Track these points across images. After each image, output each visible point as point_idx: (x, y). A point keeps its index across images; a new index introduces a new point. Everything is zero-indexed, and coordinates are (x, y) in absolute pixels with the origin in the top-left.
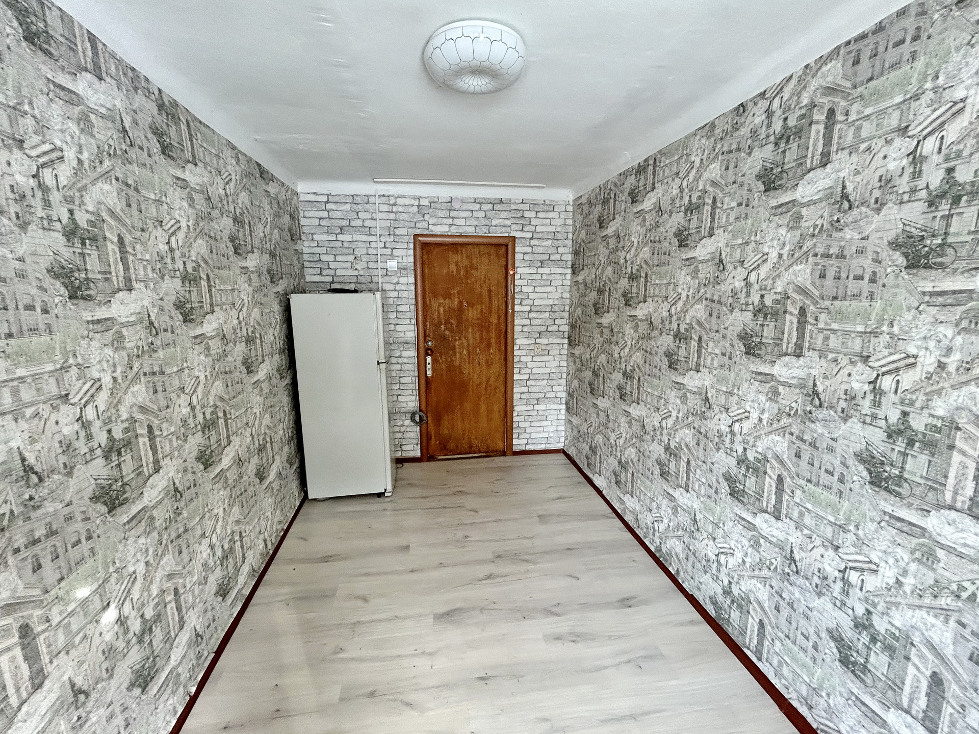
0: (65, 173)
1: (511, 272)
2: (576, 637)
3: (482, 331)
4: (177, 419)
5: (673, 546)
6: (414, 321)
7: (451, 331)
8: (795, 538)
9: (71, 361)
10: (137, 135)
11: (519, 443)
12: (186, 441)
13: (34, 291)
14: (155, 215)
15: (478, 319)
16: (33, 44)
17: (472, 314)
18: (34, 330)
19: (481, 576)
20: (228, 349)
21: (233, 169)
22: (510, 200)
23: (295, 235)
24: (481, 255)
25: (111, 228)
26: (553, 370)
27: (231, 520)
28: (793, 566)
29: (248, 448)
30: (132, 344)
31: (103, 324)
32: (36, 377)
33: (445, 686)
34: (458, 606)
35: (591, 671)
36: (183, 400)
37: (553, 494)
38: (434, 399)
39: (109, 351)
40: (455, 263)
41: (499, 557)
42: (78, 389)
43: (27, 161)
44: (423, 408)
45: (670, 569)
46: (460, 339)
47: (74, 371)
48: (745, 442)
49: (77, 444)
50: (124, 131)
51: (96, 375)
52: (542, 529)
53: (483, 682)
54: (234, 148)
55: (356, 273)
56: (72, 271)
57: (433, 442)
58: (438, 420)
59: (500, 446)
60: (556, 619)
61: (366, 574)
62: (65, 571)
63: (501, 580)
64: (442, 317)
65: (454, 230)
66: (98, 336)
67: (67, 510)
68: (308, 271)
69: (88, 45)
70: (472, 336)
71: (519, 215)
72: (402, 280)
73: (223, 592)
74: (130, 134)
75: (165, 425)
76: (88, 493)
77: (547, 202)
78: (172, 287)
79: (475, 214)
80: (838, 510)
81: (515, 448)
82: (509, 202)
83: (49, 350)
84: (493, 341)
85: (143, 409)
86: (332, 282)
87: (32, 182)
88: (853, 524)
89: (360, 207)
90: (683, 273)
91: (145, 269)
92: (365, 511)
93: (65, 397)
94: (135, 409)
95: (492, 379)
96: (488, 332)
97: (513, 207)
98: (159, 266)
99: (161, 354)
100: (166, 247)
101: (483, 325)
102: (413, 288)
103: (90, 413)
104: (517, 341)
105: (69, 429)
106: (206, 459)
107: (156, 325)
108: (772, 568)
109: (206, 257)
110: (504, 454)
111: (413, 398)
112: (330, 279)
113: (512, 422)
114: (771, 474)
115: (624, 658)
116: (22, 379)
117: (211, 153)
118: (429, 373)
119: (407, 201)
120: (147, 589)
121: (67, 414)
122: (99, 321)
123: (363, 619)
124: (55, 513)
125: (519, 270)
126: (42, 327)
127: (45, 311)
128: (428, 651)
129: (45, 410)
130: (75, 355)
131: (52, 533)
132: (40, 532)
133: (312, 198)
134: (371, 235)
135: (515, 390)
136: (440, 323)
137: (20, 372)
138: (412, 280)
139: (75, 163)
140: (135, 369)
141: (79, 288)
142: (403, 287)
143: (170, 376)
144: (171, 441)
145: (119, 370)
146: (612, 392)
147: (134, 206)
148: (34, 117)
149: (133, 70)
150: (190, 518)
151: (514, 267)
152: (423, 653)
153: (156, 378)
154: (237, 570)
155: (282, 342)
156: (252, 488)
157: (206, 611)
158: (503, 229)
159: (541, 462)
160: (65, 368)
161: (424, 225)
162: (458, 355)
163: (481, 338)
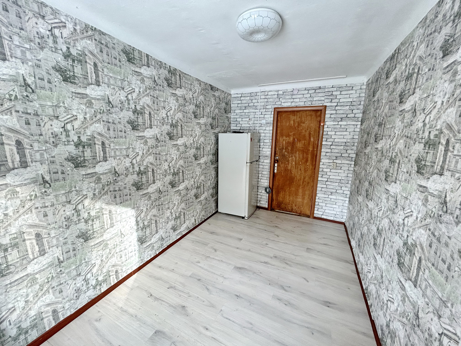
0: (135, 95)
1: (322, 124)
2: (288, 304)
3: (304, 154)
4: (163, 169)
5: (372, 289)
6: (270, 147)
7: (288, 153)
8: (421, 302)
9: (131, 146)
10: (159, 82)
11: (317, 213)
12: (166, 177)
13: (123, 127)
14: (163, 105)
15: (302, 148)
16: (130, 62)
17: (299, 145)
18: (121, 137)
19: (263, 261)
20: (187, 150)
21: (197, 88)
22: (325, 87)
23: (227, 111)
24: (307, 116)
25: (147, 110)
26: (343, 178)
27: (180, 207)
28: (417, 321)
29: (192, 185)
30: (150, 144)
31: (142, 137)
32: (121, 149)
33: (223, 291)
34: (246, 267)
35: (285, 320)
36: (166, 164)
37: (323, 241)
38: (276, 183)
39: (142, 145)
40: (293, 120)
41: (276, 257)
42: (132, 155)
43: (124, 93)
44: (271, 186)
45: (368, 302)
46: (292, 157)
47: (131, 149)
48: (408, 231)
49: (129, 169)
50: (155, 81)
51: (137, 151)
52: (305, 254)
53: (236, 297)
54: (199, 80)
55: (249, 125)
56: (134, 122)
57: (274, 202)
58: (278, 193)
59: (308, 213)
60: (284, 292)
61: (221, 243)
62: (122, 201)
63: (271, 266)
64: (284, 145)
65: (293, 105)
66: (139, 140)
67: (125, 186)
68: (232, 125)
69: (146, 58)
70: (298, 155)
71: (330, 94)
72: (267, 128)
73: (174, 229)
74: (157, 82)
75: (158, 170)
76: (131, 183)
77: (348, 85)
78: (167, 128)
79: (305, 96)
80: (444, 290)
81: (315, 215)
82: (325, 88)
83: (125, 143)
84: (309, 159)
85: (151, 164)
86: (240, 130)
87: (125, 99)
88: (450, 302)
89: (253, 97)
90: (399, 120)
91: (157, 122)
92: (234, 222)
93: (128, 156)
94: (149, 163)
95: (307, 178)
96: (307, 155)
97: (326, 90)
98: (162, 121)
99: (160, 148)
100: (166, 115)
101: (305, 151)
102: (271, 132)
103: (134, 161)
104: (322, 160)
105: (128, 164)
106: (173, 185)
107: (159, 139)
108: (408, 318)
109: (182, 119)
110: (309, 217)
111: (267, 181)
112: (239, 128)
113: (315, 202)
114: (417, 256)
115: (306, 325)
116: (117, 149)
117: (188, 83)
118: (276, 171)
119: (272, 93)
120: (146, 216)
121: (128, 160)
122: (140, 136)
123: (211, 256)
124: (121, 185)
125: (327, 123)
126: (124, 136)
127: (125, 132)
128: (225, 276)
129: (122, 158)
130: (132, 145)
131: (120, 190)
132: (117, 189)
133: (236, 96)
134: (256, 109)
135: (318, 185)
136: (283, 148)
137: (117, 147)
138: (271, 128)
139: (138, 92)
140: (150, 152)
141: (135, 127)
142: (267, 132)
143: (162, 155)
144: (160, 176)
145: (145, 151)
146: (364, 193)
147: (156, 103)
148: (128, 81)
149: (161, 62)
150: (164, 201)
151: (324, 122)
152: (223, 276)
153: (157, 155)
154: (181, 225)
155: (214, 151)
156: (192, 200)
157: (166, 232)
158: (320, 102)
159: (327, 225)
160: (129, 148)
161: (279, 103)
162: (290, 164)
163: (303, 156)
